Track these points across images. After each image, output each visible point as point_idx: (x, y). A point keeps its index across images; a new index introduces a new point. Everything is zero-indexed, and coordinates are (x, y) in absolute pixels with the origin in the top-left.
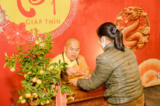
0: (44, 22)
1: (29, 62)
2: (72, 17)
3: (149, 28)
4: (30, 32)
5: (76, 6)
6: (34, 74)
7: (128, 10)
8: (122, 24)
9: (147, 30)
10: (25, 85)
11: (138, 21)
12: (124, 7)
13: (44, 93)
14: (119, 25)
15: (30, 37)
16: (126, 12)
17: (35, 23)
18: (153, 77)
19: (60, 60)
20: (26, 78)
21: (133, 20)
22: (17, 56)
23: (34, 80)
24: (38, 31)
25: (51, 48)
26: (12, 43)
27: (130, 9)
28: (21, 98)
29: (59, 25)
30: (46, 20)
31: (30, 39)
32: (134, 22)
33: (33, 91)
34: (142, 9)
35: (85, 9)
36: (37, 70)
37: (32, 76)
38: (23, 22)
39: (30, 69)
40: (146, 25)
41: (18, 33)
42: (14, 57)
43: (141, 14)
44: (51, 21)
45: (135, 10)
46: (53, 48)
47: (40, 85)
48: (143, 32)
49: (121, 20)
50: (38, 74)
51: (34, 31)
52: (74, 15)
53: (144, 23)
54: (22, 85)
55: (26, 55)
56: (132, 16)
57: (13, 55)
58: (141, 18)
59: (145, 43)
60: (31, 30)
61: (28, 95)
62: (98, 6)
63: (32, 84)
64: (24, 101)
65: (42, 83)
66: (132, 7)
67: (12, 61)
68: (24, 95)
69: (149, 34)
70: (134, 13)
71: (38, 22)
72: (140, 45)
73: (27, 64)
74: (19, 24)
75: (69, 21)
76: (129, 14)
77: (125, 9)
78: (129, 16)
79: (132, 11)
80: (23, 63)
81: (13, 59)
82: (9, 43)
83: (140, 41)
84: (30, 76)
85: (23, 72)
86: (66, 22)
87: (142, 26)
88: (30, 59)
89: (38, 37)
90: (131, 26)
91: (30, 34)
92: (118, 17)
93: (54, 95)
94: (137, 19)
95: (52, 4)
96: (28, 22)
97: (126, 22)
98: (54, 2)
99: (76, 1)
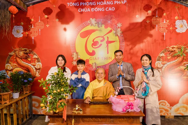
8: (164, 59)
11: (182, 57)
12: (166, 46)
14: (161, 60)
15: (92, 68)
16: (168, 50)
17: (95, 59)
21: (176, 56)
24: (97, 65)
27: (173, 48)
30: (102, 57)
32: (177, 58)
34: (186, 47)
35: (131, 49)
38: (88, 59)
43: (185, 51)
44: (105, 58)
45: (178, 48)
49: (163, 57)
51: (94, 64)
56: (175, 53)
60: (92, 64)
66: (174, 46)
70: (178, 51)
71: (97, 59)
72: (185, 78)
74: (85, 60)
76: (172, 51)
78: (171, 54)
79: (174, 49)
83: (185, 74)
90: (174, 61)
91: (92, 66)
94: (180, 56)
95: (106, 47)
96: (91, 59)
97: (169, 58)
98: (108, 46)
99: (124, 44)
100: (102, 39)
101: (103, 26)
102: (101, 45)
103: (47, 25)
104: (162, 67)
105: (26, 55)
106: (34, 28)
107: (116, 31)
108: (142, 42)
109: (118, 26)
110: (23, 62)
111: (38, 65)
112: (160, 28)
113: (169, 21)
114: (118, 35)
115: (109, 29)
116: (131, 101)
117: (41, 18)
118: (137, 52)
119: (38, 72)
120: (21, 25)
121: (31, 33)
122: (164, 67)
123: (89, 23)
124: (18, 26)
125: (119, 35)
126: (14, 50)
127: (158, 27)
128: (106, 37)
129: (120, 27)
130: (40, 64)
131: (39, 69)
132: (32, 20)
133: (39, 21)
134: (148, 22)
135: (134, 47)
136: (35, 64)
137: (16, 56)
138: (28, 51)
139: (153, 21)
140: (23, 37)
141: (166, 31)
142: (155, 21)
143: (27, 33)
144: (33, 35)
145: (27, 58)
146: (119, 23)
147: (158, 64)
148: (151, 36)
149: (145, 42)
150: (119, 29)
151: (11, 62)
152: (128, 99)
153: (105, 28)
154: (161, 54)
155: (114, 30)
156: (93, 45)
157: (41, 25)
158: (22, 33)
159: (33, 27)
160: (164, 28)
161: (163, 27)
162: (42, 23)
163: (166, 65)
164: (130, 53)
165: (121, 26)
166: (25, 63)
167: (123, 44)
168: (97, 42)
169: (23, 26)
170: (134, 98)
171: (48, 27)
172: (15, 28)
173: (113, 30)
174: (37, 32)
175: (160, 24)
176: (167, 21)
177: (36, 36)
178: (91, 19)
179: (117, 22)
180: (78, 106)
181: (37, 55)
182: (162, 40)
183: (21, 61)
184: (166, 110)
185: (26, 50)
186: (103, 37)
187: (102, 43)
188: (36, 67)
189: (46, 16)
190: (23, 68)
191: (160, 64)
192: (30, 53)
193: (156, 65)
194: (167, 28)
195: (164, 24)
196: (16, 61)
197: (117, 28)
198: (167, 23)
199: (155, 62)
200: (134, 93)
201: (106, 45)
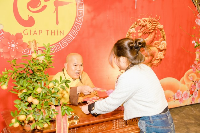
0: (44, 32)
1: (25, 78)
2: (77, 28)
3: (165, 42)
4: (28, 44)
5: (83, 15)
6: (30, 92)
7: (142, 22)
8: (135, 37)
9: (163, 44)
10: (19, 106)
11: (153, 34)
12: (137, 18)
13: (41, 115)
15: (28, 50)
16: (139, 24)
17: (34, 33)
18: (169, 98)
19: (61, 76)
20: (19, 98)
21: (147, 33)
22: (10, 71)
23: (30, 99)
24: (38, 44)
25: (50, 62)
26: (6, 57)
27: (144, 21)
28: (13, 120)
29: (62, 37)
30: (48, 30)
31: (28, 52)
32: (149, 35)
33: (28, 113)
34: (157, 21)
35: (93, 19)
36: (34, 88)
37: (27, 95)
38: (20, 33)
39: (26, 86)
40: (162, 39)
41: (13, 46)
42: (6, 72)
43: (157, 27)
44: (53, 32)
45: (150, 22)
46: (52, 62)
47: (36, 105)
48: (158, 47)
50: (34, 92)
51: (33, 44)
52: (80, 25)
53: (159, 37)
54: (15, 105)
55: (21, 69)
56: (146, 28)
57: (5, 69)
58: (156, 31)
59: (161, 60)
60: (29, 42)
61: (22, 117)
62: (108, 15)
63: (27, 104)
64: (17, 125)
65: (40, 103)
66: (146, 19)
67: (4, 77)
68: (17, 118)
69: (165, 50)
70: (149, 26)
71: (38, 33)
72: (155, 62)
73: (22, 81)
74: (14, 35)
75: (75, 33)
76: (143, 26)
77: (139, 20)
78: (142, 29)
79: (146, 23)
80: (18, 79)
81: (5, 74)
82: (2, 56)
83: (155, 57)
84: (25, 95)
85: (17, 90)
86: (71, 34)
87: (158, 40)
88: (25, 75)
89: (38, 51)
90: (145, 40)
91: (28, 47)
92: (131, 30)
93: (53, 117)
94: (151, 32)
95: (54, 12)
96: (26, 33)
97: (140, 35)
98: (57, 10)
102: (45, 7)
149: (112, 9)
154: (131, 28)
156: (29, 5)
164: (92, 26)
167: (82, 8)
187: (46, 3)
201: (55, 8)
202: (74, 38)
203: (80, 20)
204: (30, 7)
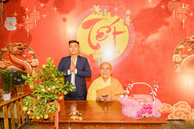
2: (130, 48)
5: (134, 39)
7: (191, 39)
8: (184, 52)
12: (186, 36)
14: (180, 53)
15: (96, 64)
16: (188, 41)
17: (100, 54)
24: (102, 60)
27: (193, 38)
35: (142, 41)
38: (91, 54)
49: (182, 49)
51: (99, 60)
52: (132, 46)
60: (97, 59)
75: (128, 52)
76: (193, 42)
77: (187, 37)
78: (192, 45)
86: (125, 52)
91: (96, 62)
92: (179, 46)
95: (113, 39)
97: (189, 50)
98: (115, 37)
99: (134, 35)
100: (108, 29)
101: (109, 14)
103: (43, 16)
104: (181, 62)
105: (20, 50)
106: (29, 19)
107: (125, 19)
108: (157, 32)
109: (127, 14)
110: (17, 59)
111: (34, 62)
112: (178, 14)
113: (188, 5)
114: (126, 24)
115: (116, 17)
116: (147, 102)
117: (37, 7)
118: (151, 44)
119: (35, 70)
120: (14, 16)
121: (26, 25)
122: (183, 62)
123: (92, 10)
124: (11, 18)
125: (128, 24)
126: (7, 45)
127: (175, 13)
128: (112, 27)
129: (129, 15)
130: (37, 60)
131: (36, 66)
132: (27, 10)
133: (35, 11)
134: (163, 7)
135: (147, 38)
136: (30, 61)
137: (10, 52)
138: (22, 46)
139: (169, 6)
140: (17, 29)
141: (185, 18)
142: (172, 5)
143: (21, 25)
144: (28, 27)
145: (21, 54)
146: (128, 10)
147: (176, 58)
148: (167, 24)
149: (159, 32)
150: (128, 17)
151: (4, 59)
152: (145, 99)
153: (111, 17)
154: (179, 45)
155: (122, 19)
156: (97, 37)
157: (37, 16)
158: (16, 26)
159: (27, 18)
160: (183, 14)
161: (181, 13)
162: (38, 13)
163: (185, 59)
164: (141, 46)
165: (131, 13)
166: (19, 60)
168: (102, 34)
169: (17, 17)
170: (152, 98)
171: (44, 17)
172: (8, 19)
173: (120, 18)
174: (32, 24)
175: (178, 9)
176: (186, 5)
177: (31, 28)
178: (95, 6)
179: (126, 9)
180: (77, 110)
181: (32, 51)
182: (181, 28)
183: (15, 57)
184: (187, 113)
185: (20, 45)
186: (109, 27)
187: (108, 34)
188: (32, 64)
189: (42, 5)
190: (17, 66)
191: (178, 57)
192: (25, 48)
193: (174, 60)
194: (186, 15)
195: (183, 9)
196: (10, 57)
197: (126, 16)
198: (186, 7)
199: (173, 55)
200: (152, 92)
201: (113, 36)
202: (127, 55)
203: (132, 42)
204: (97, 38)
